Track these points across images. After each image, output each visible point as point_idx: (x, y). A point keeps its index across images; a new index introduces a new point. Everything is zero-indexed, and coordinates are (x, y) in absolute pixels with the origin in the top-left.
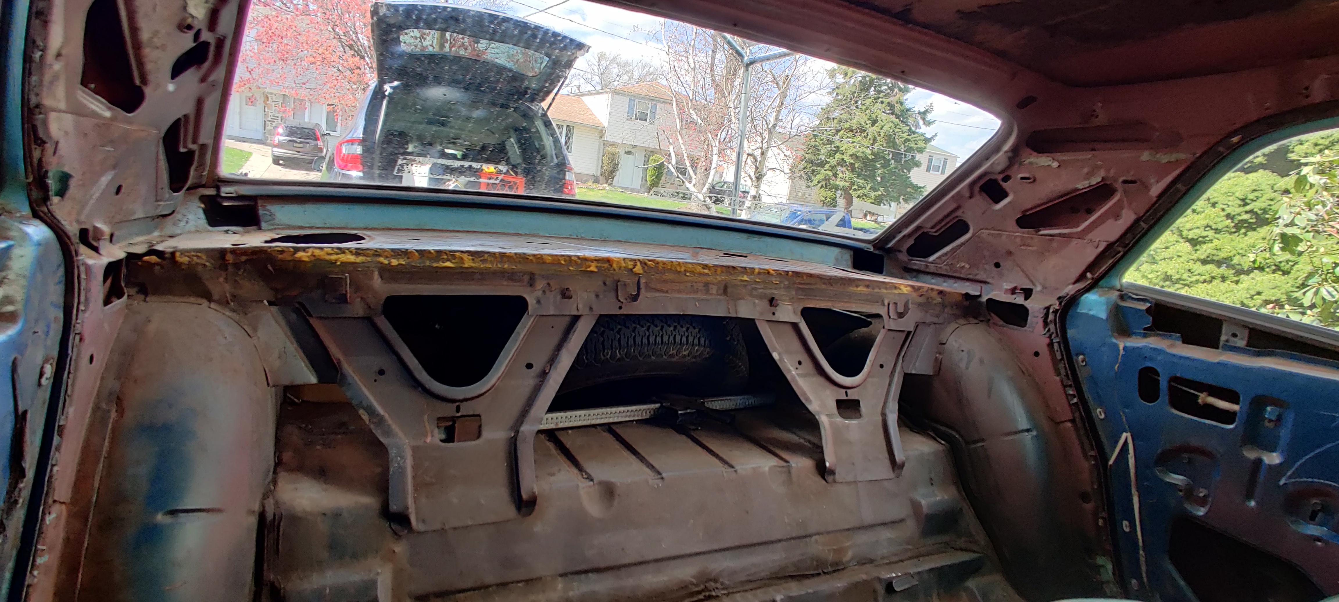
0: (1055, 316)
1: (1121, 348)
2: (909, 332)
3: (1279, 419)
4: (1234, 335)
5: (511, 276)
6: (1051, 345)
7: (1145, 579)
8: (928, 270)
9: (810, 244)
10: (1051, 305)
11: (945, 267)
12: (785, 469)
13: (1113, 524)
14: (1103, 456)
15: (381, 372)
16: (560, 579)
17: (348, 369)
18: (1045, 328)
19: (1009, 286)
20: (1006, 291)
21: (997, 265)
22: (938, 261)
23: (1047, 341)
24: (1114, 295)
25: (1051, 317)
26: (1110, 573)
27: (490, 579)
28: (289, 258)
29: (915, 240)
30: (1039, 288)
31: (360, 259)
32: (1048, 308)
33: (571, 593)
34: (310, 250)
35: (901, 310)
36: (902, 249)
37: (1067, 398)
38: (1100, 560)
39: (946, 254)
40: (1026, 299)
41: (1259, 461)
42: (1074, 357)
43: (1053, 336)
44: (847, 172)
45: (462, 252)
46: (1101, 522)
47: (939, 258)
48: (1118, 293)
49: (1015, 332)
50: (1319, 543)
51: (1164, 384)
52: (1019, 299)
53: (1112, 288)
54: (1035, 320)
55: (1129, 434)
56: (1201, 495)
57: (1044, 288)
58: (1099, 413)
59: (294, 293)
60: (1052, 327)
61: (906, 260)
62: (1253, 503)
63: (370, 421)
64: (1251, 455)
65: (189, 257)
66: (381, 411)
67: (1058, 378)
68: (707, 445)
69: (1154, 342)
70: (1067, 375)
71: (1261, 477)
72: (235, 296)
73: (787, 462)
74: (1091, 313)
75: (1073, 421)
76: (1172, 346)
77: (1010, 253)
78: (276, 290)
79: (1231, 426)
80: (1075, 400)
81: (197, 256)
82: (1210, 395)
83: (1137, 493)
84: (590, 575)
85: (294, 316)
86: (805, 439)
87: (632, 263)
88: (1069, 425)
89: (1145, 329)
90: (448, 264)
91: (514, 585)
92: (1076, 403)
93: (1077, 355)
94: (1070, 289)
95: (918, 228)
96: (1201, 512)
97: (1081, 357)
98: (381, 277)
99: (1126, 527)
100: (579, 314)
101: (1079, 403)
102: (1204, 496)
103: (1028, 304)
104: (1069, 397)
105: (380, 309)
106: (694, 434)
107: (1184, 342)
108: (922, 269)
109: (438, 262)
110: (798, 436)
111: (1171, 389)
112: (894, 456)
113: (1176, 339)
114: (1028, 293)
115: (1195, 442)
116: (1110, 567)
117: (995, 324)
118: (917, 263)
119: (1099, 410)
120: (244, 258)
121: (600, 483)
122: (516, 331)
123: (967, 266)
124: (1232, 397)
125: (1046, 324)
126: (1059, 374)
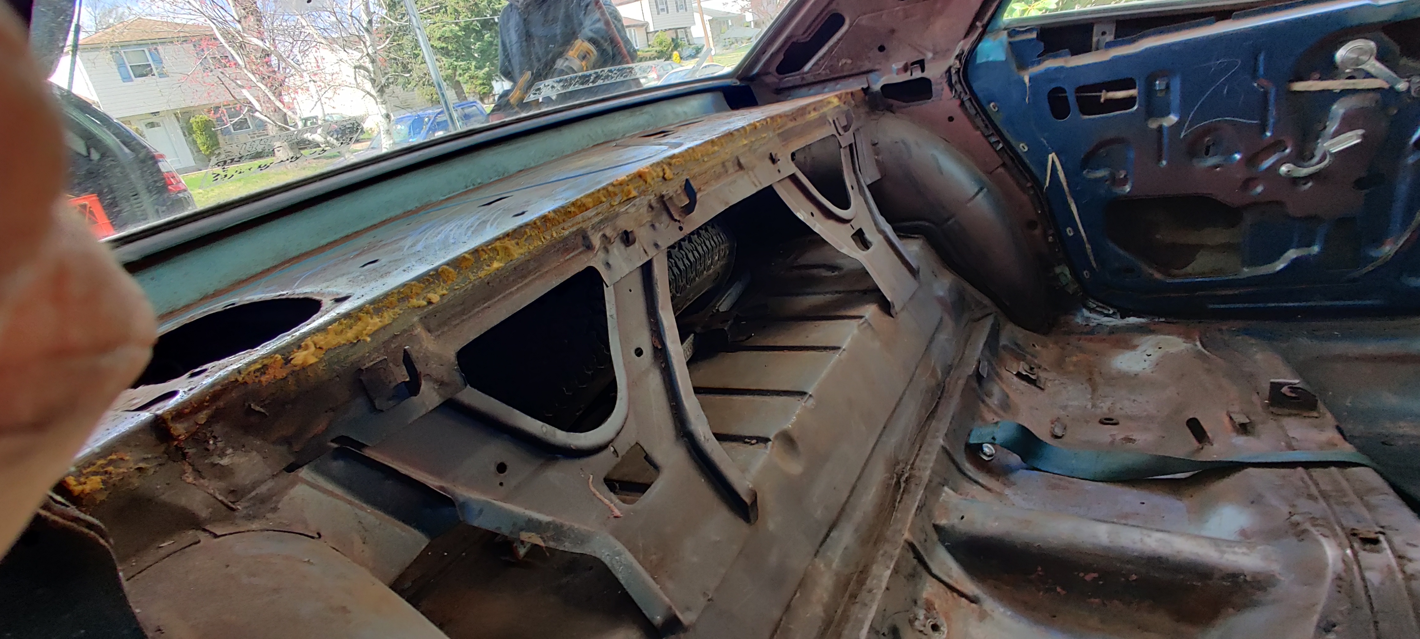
0: (959, 76)
1: (1026, 79)
2: (851, 146)
3: (1168, 87)
4: (1104, 33)
5: (564, 246)
6: (962, 104)
7: (1095, 266)
8: (805, 82)
9: (685, 98)
10: (950, 68)
11: (824, 72)
12: (865, 325)
13: (1060, 235)
14: (1038, 183)
15: (502, 468)
16: (816, 560)
17: (462, 492)
18: (951, 91)
19: (901, 65)
20: (898, 72)
21: (882, 49)
22: (815, 67)
23: (958, 102)
24: (1004, 36)
25: (954, 79)
26: (1069, 276)
27: (776, 614)
28: (281, 374)
29: (784, 55)
30: (930, 55)
31: (388, 317)
32: (949, 70)
33: (834, 566)
34: (309, 341)
35: (844, 123)
36: (770, 70)
37: (992, 146)
38: (1058, 270)
39: (823, 57)
40: (923, 71)
41: (1160, 128)
42: (987, 108)
43: (963, 95)
44: (443, 59)
45: (498, 239)
46: (1050, 239)
47: (816, 64)
48: (1006, 32)
49: (926, 107)
50: (1218, 169)
51: (1072, 99)
52: (917, 74)
53: (1000, 30)
54: (939, 87)
55: (1054, 154)
56: (1122, 176)
57: (935, 53)
58: (1023, 148)
59: (320, 426)
60: (958, 87)
61: (777, 81)
62: (1164, 163)
63: (544, 541)
64: (1153, 125)
65: (95, 473)
66: (545, 518)
67: (979, 133)
68: (779, 344)
69: (1050, 64)
70: (986, 126)
71: (1166, 140)
72: (232, 492)
73: (861, 317)
74: (991, 59)
75: (1004, 165)
76: (1066, 62)
77: (893, 31)
78: (287, 441)
79: (1135, 108)
80: (1001, 145)
81: (111, 462)
82: (1108, 91)
83: (1072, 200)
84: (831, 535)
85: (338, 466)
86: (831, 293)
87: (659, 170)
88: (1001, 170)
89: (1039, 56)
90: (496, 265)
91: (794, 601)
92: (1003, 148)
93: (989, 103)
94: (964, 45)
95: (788, 38)
96: (1128, 188)
97: (992, 105)
98: (429, 331)
99: (1070, 232)
100: (650, 258)
101: (1006, 147)
102: (1125, 176)
103: (925, 75)
104: (994, 146)
105: (458, 378)
106: (751, 342)
107: (1072, 55)
108: (799, 82)
109: (480, 268)
110: (819, 294)
111: (1078, 99)
112: (910, 264)
113: (1065, 55)
114: (921, 64)
115: (1111, 134)
116: (1067, 272)
117: (899, 107)
118: (791, 79)
119: (1021, 145)
120: (202, 417)
121: (777, 437)
122: (608, 316)
123: (849, 61)
124: (1127, 84)
125: (951, 86)
126: (977, 128)
